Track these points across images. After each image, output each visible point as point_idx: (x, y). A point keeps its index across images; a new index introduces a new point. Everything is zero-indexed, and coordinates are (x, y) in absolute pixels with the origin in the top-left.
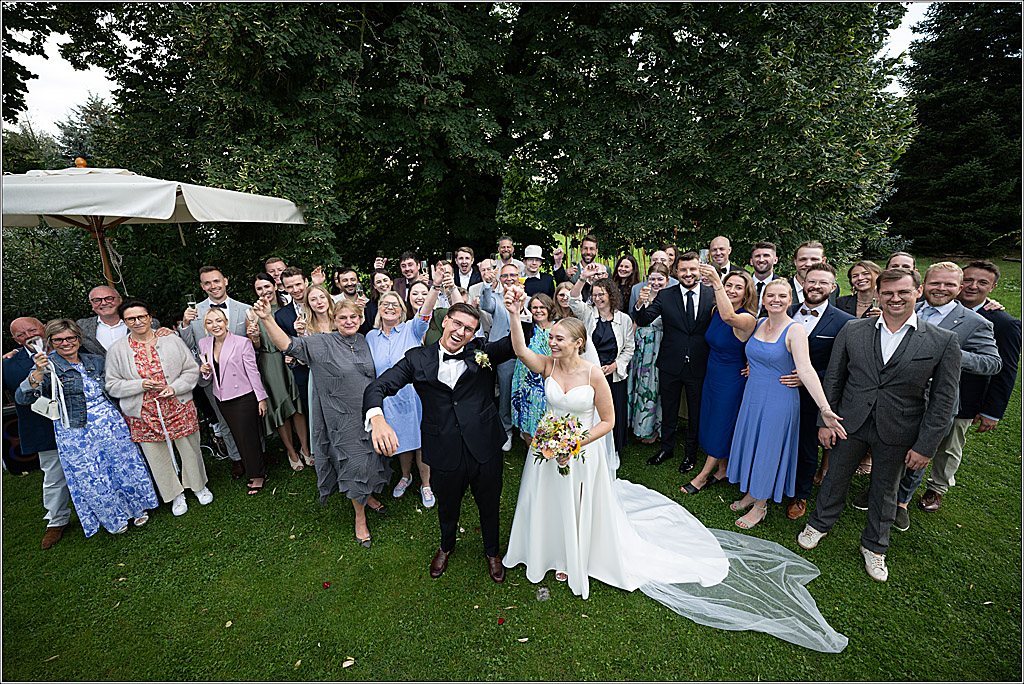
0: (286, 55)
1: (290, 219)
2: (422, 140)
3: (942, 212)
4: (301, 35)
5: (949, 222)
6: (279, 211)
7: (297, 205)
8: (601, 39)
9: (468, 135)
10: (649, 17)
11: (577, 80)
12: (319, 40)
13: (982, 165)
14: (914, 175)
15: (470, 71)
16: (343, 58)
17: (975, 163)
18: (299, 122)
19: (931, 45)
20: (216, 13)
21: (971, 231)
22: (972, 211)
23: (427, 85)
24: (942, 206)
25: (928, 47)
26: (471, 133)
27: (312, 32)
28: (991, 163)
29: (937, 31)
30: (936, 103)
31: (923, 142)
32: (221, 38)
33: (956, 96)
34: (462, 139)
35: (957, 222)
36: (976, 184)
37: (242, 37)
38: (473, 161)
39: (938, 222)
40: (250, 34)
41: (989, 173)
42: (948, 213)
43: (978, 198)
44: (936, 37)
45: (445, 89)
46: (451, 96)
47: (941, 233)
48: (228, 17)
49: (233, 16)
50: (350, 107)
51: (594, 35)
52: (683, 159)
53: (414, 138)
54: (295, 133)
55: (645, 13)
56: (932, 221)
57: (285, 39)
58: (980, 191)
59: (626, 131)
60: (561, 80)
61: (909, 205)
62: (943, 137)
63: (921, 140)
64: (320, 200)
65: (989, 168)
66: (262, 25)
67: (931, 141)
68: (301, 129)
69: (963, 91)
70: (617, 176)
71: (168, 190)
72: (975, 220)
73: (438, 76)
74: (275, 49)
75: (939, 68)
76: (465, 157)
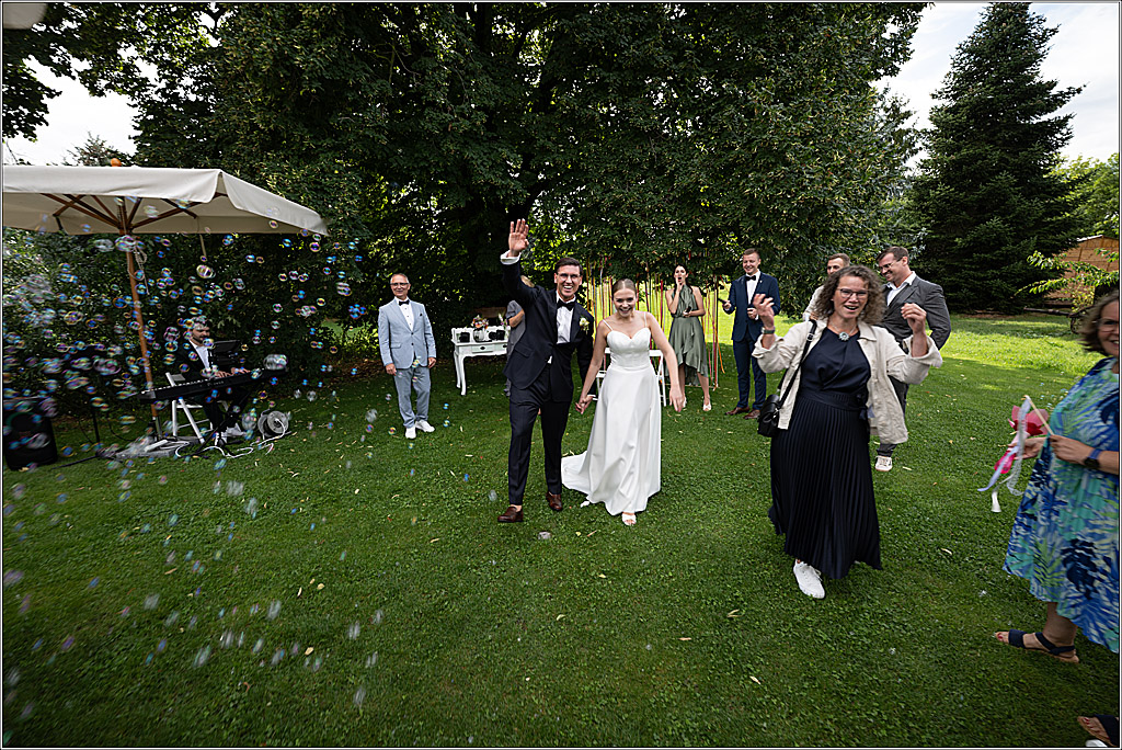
0: (321, 79)
1: (315, 228)
2: (445, 166)
3: (970, 269)
4: (335, 62)
5: (978, 279)
6: (306, 219)
7: (322, 217)
8: (615, 81)
9: (490, 163)
10: (657, 62)
11: (594, 117)
12: (351, 68)
13: (1004, 224)
14: (942, 233)
15: (492, 103)
16: (373, 85)
17: (995, 222)
18: (327, 142)
19: (949, 110)
20: (258, 38)
21: (998, 287)
22: (998, 268)
23: (452, 113)
24: (969, 263)
25: (946, 111)
26: (493, 162)
27: (345, 60)
28: (1011, 222)
29: (954, 97)
30: (957, 164)
31: (947, 201)
32: (262, 59)
33: (975, 158)
34: (485, 166)
35: (985, 279)
36: (1000, 242)
37: (282, 60)
38: (494, 188)
39: (967, 279)
40: (288, 58)
41: (1010, 231)
42: (975, 270)
43: (1002, 255)
44: (954, 103)
45: (469, 118)
46: (474, 124)
47: (971, 290)
48: (270, 41)
49: (274, 40)
50: (379, 129)
51: (609, 77)
52: (689, 185)
53: (438, 163)
54: (322, 152)
55: (654, 59)
56: (961, 278)
57: (321, 62)
58: (1003, 248)
59: (639, 164)
60: (579, 117)
61: (939, 263)
62: (966, 196)
63: (945, 200)
64: (345, 213)
65: (1010, 226)
66: (302, 49)
67: (954, 200)
68: (330, 149)
69: (981, 154)
70: (631, 204)
71: (210, 176)
72: (1001, 277)
73: (463, 106)
74: (311, 72)
75: (958, 131)
76: (486, 183)
